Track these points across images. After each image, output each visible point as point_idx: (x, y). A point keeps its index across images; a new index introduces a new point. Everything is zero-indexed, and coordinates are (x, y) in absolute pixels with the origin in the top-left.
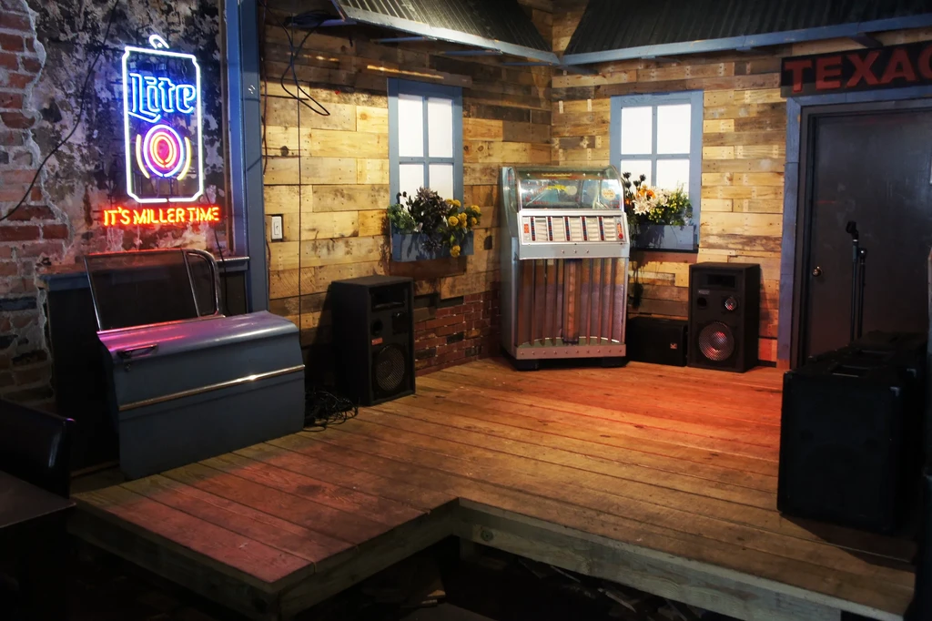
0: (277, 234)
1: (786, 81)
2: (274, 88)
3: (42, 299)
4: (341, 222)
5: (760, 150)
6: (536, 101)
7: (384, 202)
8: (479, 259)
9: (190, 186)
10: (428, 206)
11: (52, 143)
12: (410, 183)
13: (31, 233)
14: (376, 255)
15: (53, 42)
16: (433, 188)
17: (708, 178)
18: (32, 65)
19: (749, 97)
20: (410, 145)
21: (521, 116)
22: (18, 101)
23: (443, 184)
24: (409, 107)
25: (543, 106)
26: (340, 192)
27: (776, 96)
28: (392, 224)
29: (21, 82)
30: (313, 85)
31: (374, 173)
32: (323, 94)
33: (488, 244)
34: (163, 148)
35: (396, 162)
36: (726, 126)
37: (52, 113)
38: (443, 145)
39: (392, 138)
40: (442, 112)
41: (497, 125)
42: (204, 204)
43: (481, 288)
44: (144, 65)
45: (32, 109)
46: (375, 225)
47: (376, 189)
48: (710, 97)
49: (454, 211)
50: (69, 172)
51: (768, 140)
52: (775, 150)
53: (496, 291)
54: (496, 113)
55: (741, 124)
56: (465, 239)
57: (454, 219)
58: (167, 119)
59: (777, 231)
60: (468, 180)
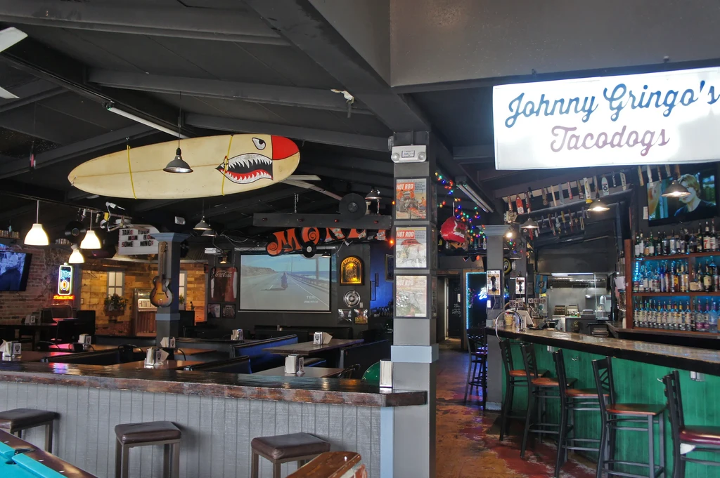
0: (82, 302)
1: (205, 270)
2: (85, 272)
3: (40, 313)
4: (95, 301)
5: (200, 285)
6: (146, 271)
7: (105, 297)
8: (128, 312)
9: (68, 292)
10: (115, 297)
11: (45, 283)
12: (111, 292)
13: (40, 300)
14: (102, 309)
15: (48, 265)
16: (117, 293)
17: (188, 292)
18: (44, 269)
19: (197, 272)
20: (111, 283)
21: (141, 275)
22: (41, 276)
23: (119, 292)
24: (112, 274)
25: (147, 272)
26: (95, 294)
27: (203, 273)
28: (107, 302)
29: (42, 272)
30: (91, 270)
31: (103, 289)
32: (93, 272)
33: (130, 308)
34: (64, 284)
35: (108, 287)
36: (192, 279)
37: (46, 278)
38: (120, 283)
39: (107, 281)
40: (120, 275)
41: (134, 277)
42: (71, 295)
43: (128, 319)
44: (64, 269)
45: (43, 277)
46: (103, 302)
47: (103, 293)
48: (189, 272)
49: (122, 299)
50: (47, 289)
51: (201, 283)
52: (203, 286)
53: (132, 321)
54: (134, 274)
55: (196, 279)
56: (124, 306)
57: (122, 301)
58: (66, 279)
59: (203, 305)
60: (126, 292)
